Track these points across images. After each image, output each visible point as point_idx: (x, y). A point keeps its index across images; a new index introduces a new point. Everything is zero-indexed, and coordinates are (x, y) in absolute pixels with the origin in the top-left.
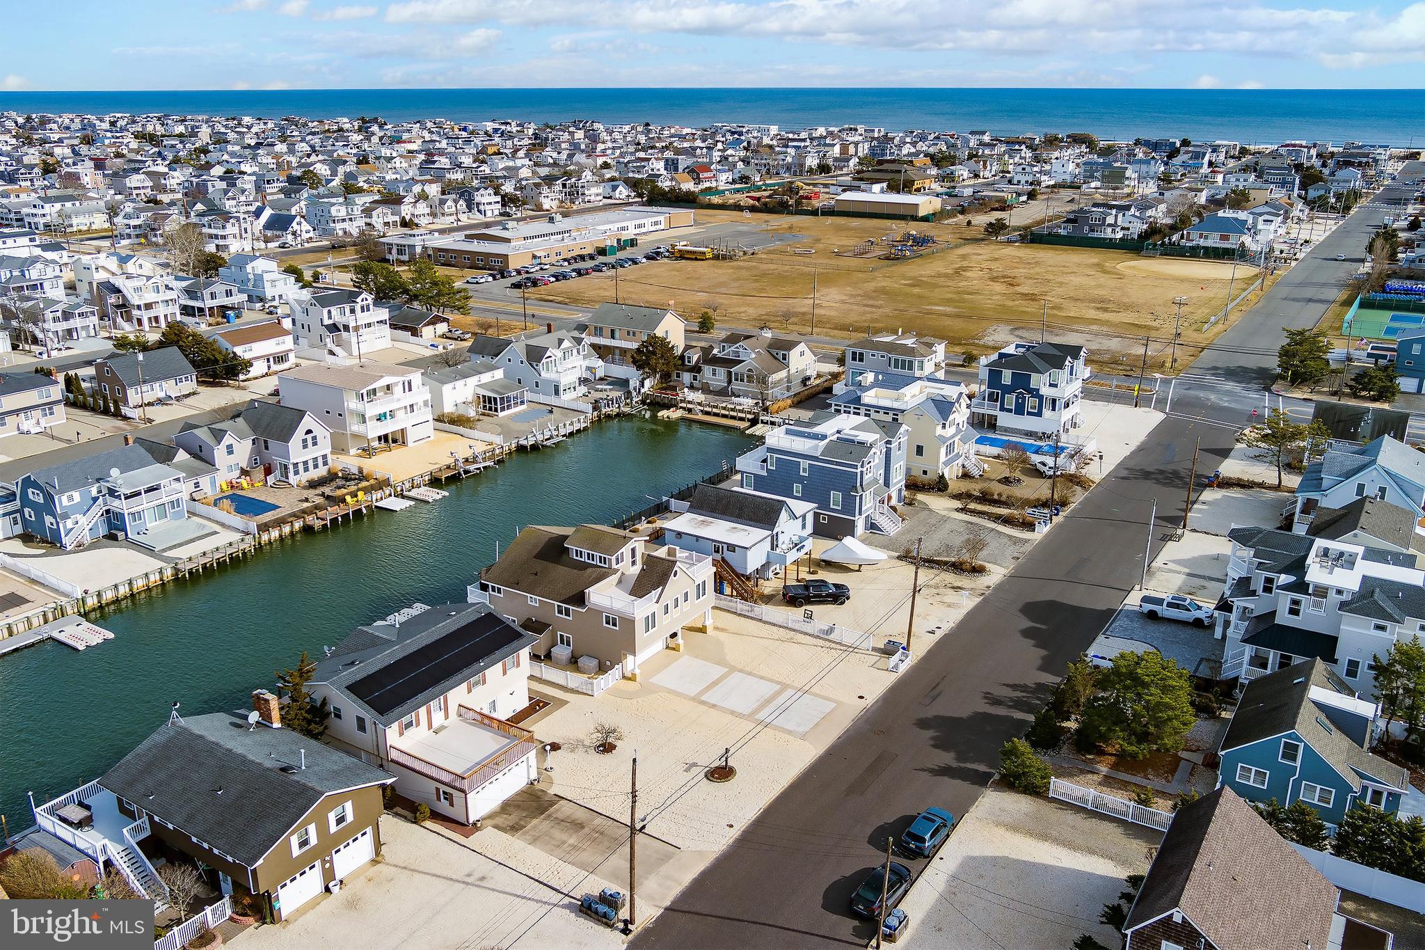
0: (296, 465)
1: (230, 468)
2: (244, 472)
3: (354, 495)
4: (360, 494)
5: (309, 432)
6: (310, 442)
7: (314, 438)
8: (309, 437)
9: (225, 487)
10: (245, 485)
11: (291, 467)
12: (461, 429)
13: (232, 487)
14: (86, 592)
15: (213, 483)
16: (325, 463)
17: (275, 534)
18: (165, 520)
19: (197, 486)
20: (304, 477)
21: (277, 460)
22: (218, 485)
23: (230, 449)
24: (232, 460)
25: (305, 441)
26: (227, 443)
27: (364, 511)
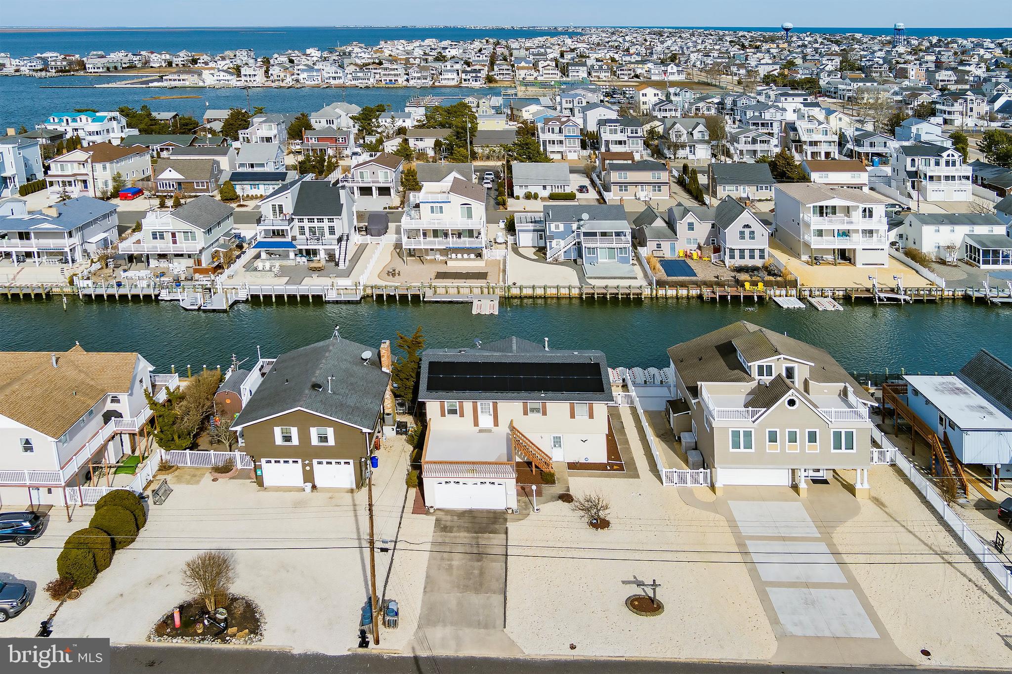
0: (732, 250)
1: (689, 241)
2: (699, 247)
3: (755, 284)
4: (760, 285)
5: (747, 226)
6: (747, 235)
7: (752, 233)
8: (747, 231)
9: (681, 255)
10: (695, 257)
11: (727, 251)
12: (917, 266)
13: (686, 255)
14: (514, 284)
15: (673, 249)
16: (762, 257)
17: (671, 292)
18: (614, 260)
19: (659, 246)
20: (738, 262)
21: (722, 244)
22: (676, 251)
23: (691, 226)
24: (691, 235)
25: (742, 233)
26: (690, 221)
27: (756, 299)
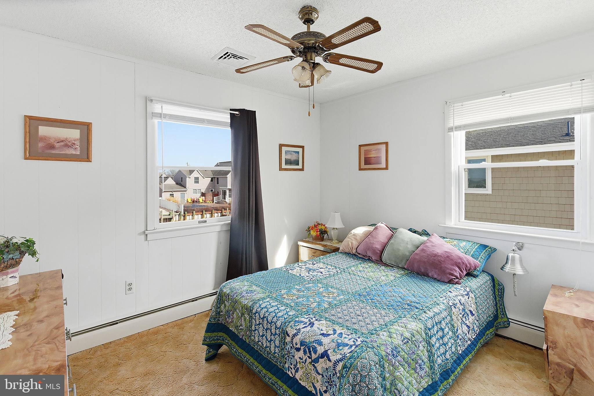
1: (195, 191)
2: (203, 195)
9: (190, 201)
10: (201, 201)
11: (228, 192)
13: (193, 201)
21: (222, 188)
22: (186, 199)
23: (197, 180)
24: (197, 186)
